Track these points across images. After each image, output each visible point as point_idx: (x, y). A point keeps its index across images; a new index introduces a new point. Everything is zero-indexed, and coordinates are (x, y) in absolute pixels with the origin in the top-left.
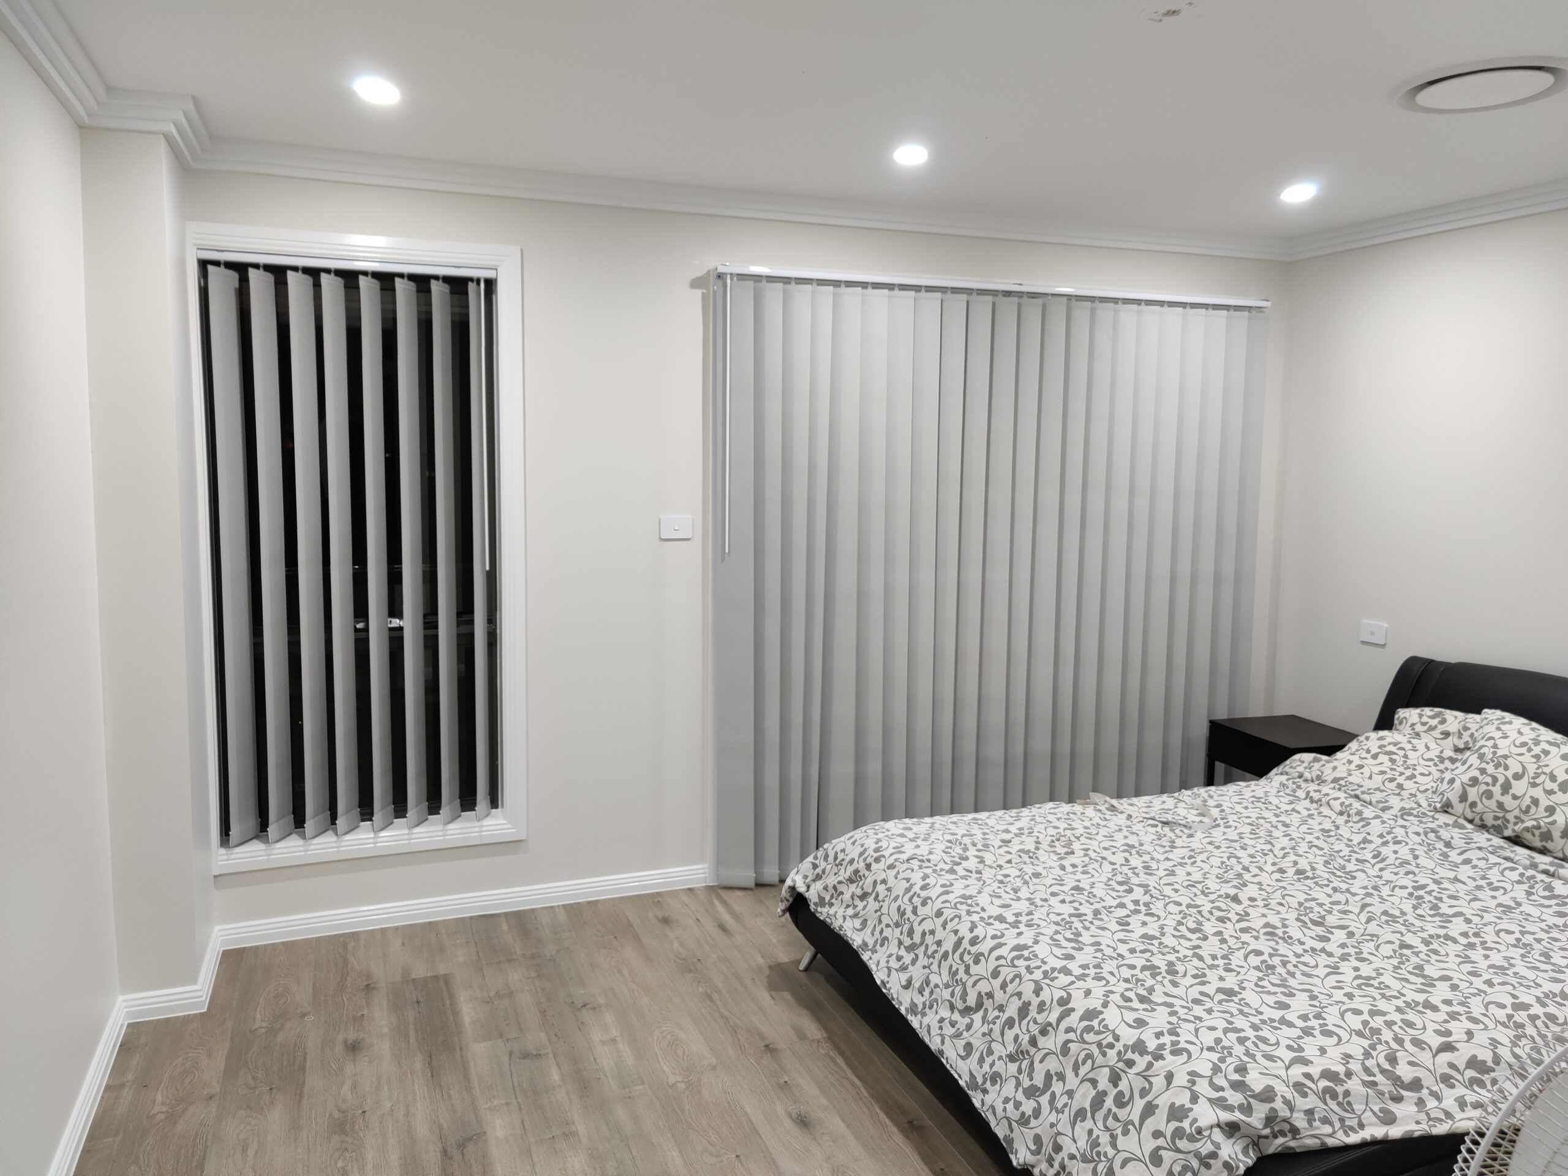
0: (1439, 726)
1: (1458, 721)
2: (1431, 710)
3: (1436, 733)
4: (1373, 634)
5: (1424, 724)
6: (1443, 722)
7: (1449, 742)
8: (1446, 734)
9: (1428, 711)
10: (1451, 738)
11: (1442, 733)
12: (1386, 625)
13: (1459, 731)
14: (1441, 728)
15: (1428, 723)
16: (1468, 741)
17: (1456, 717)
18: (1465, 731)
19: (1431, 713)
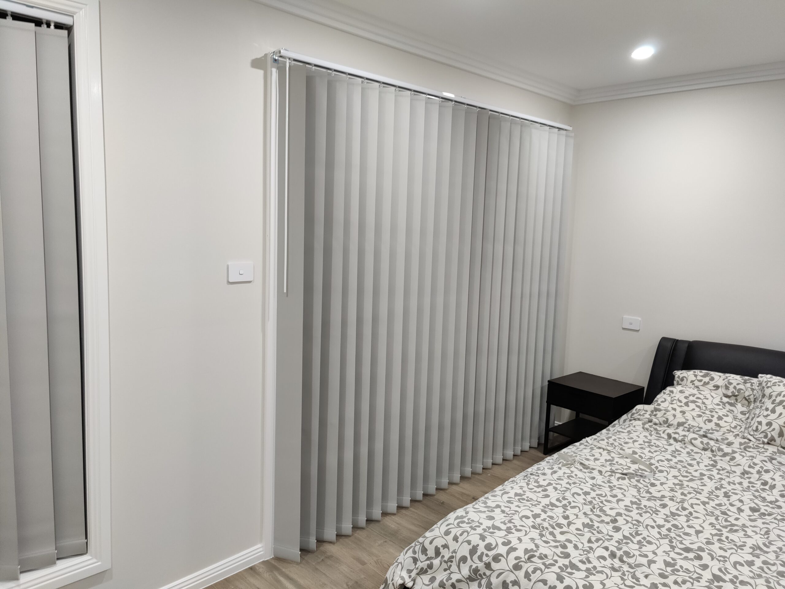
0: (710, 382)
1: (722, 379)
2: (700, 372)
3: (710, 386)
4: (631, 324)
5: (700, 381)
6: (712, 379)
7: (721, 391)
8: (717, 387)
9: (698, 372)
10: (720, 389)
11: (714, 386)
12: (640, 319)
13: (726, 385)
14: (712, 383)
15: (702, 380)
16: (733, 391)
17: (720, 377)
18: (730, 385)
19: (702, 374)
